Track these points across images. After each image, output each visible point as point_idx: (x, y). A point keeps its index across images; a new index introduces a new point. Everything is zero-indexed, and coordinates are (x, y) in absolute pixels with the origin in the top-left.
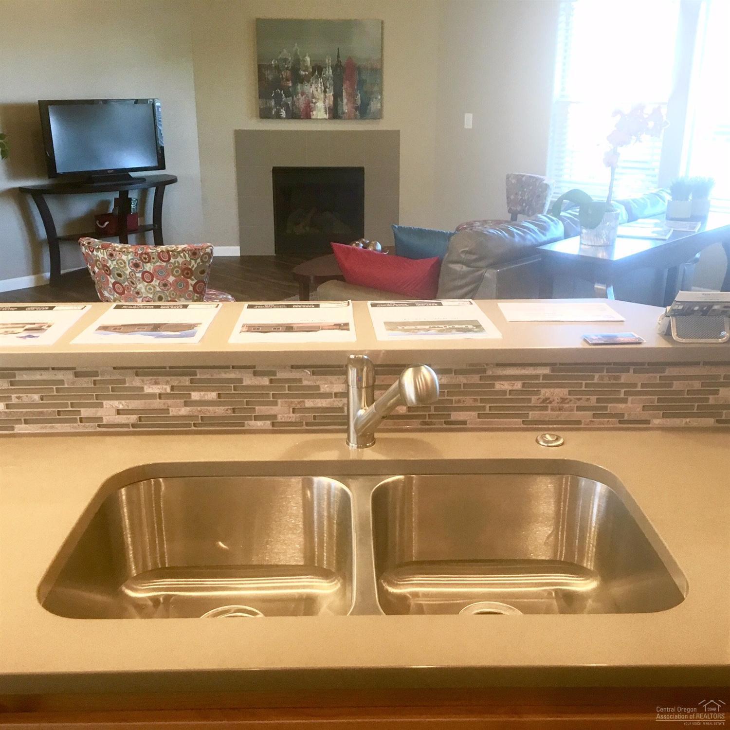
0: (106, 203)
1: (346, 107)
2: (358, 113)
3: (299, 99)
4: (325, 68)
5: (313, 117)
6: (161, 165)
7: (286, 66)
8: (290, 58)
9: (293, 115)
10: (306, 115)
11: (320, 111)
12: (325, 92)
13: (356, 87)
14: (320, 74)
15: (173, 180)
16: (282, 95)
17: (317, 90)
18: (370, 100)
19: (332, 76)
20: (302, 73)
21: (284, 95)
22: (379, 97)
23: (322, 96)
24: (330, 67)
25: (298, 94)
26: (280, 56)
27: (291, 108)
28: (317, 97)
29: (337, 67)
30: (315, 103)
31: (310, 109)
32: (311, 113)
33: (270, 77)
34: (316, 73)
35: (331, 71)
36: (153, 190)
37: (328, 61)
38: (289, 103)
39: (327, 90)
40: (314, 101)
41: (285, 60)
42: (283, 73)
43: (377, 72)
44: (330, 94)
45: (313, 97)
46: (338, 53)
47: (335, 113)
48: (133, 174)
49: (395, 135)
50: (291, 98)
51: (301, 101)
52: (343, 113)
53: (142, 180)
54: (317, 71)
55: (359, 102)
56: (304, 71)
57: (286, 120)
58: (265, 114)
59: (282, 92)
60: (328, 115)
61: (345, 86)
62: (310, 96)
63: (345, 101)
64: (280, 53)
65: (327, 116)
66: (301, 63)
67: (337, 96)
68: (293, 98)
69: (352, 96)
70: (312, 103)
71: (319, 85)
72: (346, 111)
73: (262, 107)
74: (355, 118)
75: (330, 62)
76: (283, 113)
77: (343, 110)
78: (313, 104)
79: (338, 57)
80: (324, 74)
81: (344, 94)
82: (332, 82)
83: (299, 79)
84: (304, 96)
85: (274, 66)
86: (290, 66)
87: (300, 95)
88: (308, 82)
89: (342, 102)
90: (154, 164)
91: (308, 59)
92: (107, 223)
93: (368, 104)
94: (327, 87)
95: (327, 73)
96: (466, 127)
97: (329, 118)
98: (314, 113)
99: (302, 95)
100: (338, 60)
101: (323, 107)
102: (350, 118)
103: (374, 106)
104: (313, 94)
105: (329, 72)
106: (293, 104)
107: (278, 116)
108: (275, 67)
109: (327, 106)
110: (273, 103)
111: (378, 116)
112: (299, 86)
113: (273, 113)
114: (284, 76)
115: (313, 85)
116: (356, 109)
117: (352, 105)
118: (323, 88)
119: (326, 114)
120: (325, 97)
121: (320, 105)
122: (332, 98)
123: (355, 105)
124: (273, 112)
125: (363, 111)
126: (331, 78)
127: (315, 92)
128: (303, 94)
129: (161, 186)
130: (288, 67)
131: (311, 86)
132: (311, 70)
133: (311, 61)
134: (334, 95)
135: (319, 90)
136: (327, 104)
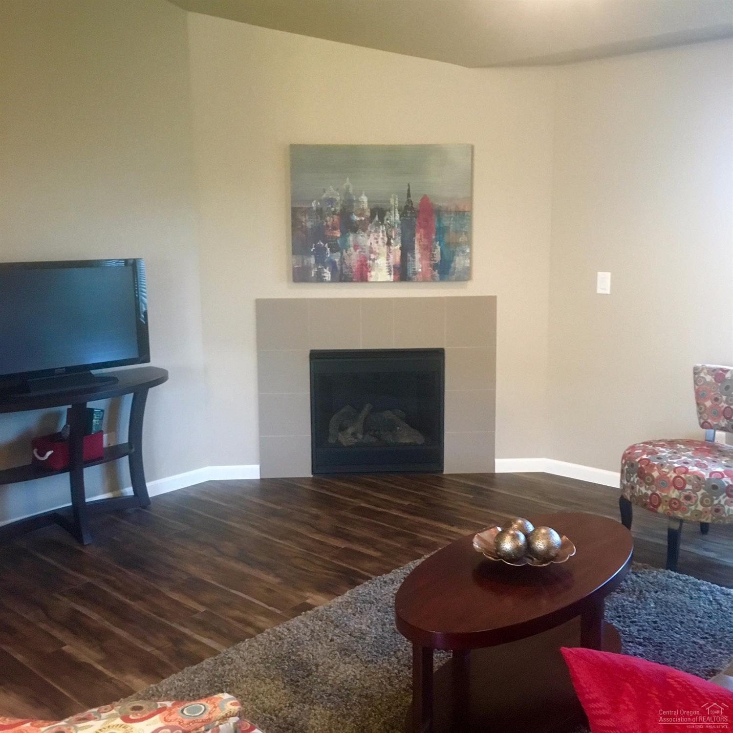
1: (418, 263)
2: (436, 273)
3: (350, 255)
4: (390, 211)
5: (371, 279)
6: (143, 354)
7: (333, 209)
8: (338, 199)
9: (342, 276)
10: (362, 275)
11: (381, 271)
12: (389, 244)
13: (434, 237)
14: (381, 219)
16: (326, 250)
17: (377, 242)
18: (453, 256)
19: (400, 222)
20: (356, 218)
21: (328, 249)
22: (468, 251)
23: (384, 249)
24: (397, 210)
25: (349, 246)
26: (324, 196)
27: (339, 267)
28: (377, 251)
29: (407, 210)
30: (374, 260)
31: (367, 268)
32: (369, 273)
33: (309, 225)
34: (377, 218)
35: (397, 215)
37: (394, 202)
38: (337, 260)
39: (392, 241)
40: (372, 256)
41: (331, 201)
42: (328, 218)
43: (463, 215)
44: (396, 248)
45: (371, 251)
47: (402, 273)
48: (95, 373)
49: (488, 304)
50: (339, 254)
51: (353, 257)
52: (415, 273)
53: (113, 380)
54: (377, 216)
55: (438, 258)
56: (360, 215)
57: (333, 285)
58: (300, 276)
59: (326, 245)
60: (392, 276)
61: (418, 236)
63: (418, 256)
64: (324, 191)
65: (391, 278)
66: (355, 204)
67: (407, 250)
68: (342, 253)
69: (428, 249)
70: (370, 259)
71: (381, 234)
72: (420, 270)
73: (296, 266)
74: (433, 279)
75: (397, 202)
76: (328, 275)
77: (414, 269)
78: (371, 262)
79: (409, 195)
80: (387, 220)
81: (417, 246)
82: (399, 230)
83: (350, 227)
84: (358, 251)
85: (314, 209)
86: (338, 208)
87: (352, 249)
88: (364, 230)
89: (414, 258)
90: (134, 355)
91: (364, 199)
92: (49, 453)
93: (452, 261)
94: (391, 237)
95: (392, 218)
96: (599, 291)
97: (394, 281)
98: (373, 273)
99: (355, 249)
100: (408, 200)
101: (386, 265)
102: (425, 280)
103: (460, 262)
104: (371, 247)
105: (395, 217)
106: (342, 259)
107: (320, 279)
108: (317, 210)
109: (392, 264)
110: (312, 260)
111: (465, 276)
112: (351, 237)
113: (313, 275)
114: (329, 223)
115: (371, 235)
116: (435, 267)
117: (429, 262)
118: (386, 239)
119: (390, 274)
120: (389, 251)
121: (382, 262)
122: (399, 253)
123: (433, 262)
124: (313, 273)
125: (444, 270)
126: (398, 225)
127: (375, 246)
128: (356, 247)
130: (335, 210)
131: (369, 236)
132: (368, 214)
133: (369, 202)
134: (401, 249)
135: (380, 242)
136: (392, 257)
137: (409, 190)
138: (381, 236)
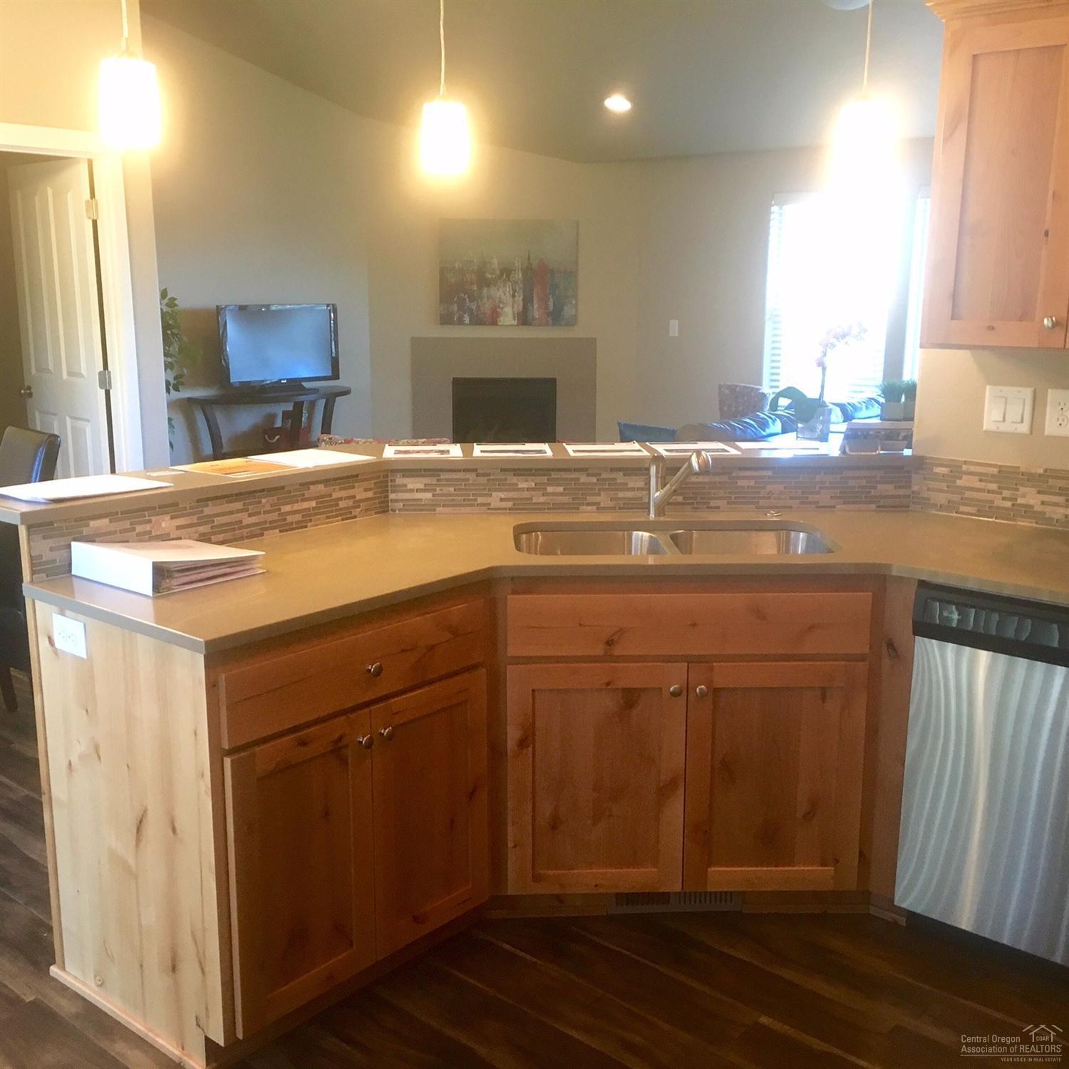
0: (272, 417)
1: (536, 312)
2: (549, 319)
3: (484, 304)
4: (514, 270)
5: (500, 323)
6: (335, 375)
7: (471, 269)
8: (475, 261)
9: (478, 321)
10: (493, 320)
11: (508, 317)
12: (514, 296)
13: (548, 291)
14: (508, 276)
15: (346, 392)
16: (466, 300)
17: (505, 295)
18: (563, 306)
19: (522, 279)
20: (489, 276)
22: (574, 302)
23: (511, 300)
24: (520, 271)
25: (483, 298)
26: (465, 258)
27: (475, 314)
28: (505, 302)
29: (528, 270)
30: (502, 308)
31: (497, 314)
32: (498, 319)
33: (452, 280)
34: (505, 276)
36: (321, 404)
37: (518, 264)
38: (474, 308)
39: (516, 294)
40: (501, 305)
41: (470, 262)
42: (467, 276)
43: (571, 275)
44: (519, 299)
45: (500, 302)
46: (529, 256)
47: (524, 319)
48: (306, 385)
49: (591, 343)
50: (476, 303)
51: (487, 307)
52: (534, 319)
53: (315, 390)
55: (551, 308)
56: (491, 274)
57: (470, 327)
58: (446, 320)
59: (466, 296)
61: (536, 290)
62: (497, 300)
63: (536, 306)
64: (465, 256)
65: (515, 322)
66: (488, 265)
67: (527, 301)
68: (478, 303)
69: (544, 301)
70: (499, 308)
71: (508, 288)
72: (537, 317)
73: (443, 312)
74: (547, 324)
75: (520, 264)
76: (467, 319)
77: (533, 316)
78: (500, 310)
79: (529, 259)
80: (513, 277)
81: (535, 298)
82: (521, 286)
83: (485, 283)
84: (490, 301)
85: (457, 268)
86: (476, 268)
87: (485, 299)
88: (495, 286)
89: (533, 307)
90: (330, 374)
91: (495, 261)
92: (277, 437)
93: (562, 310)
94: (516, 291)
95: (516, 276)
96: (671, 335)
97: (518, 325)
98: (501, 318)
99: (488, 300)
100: (529, 263)
101: (511, 312)
102: (541, 324)
103: (568, 311)
104: (500, 298)
105: (519, 275)
106: (478, 307)
107: (461, 322)
108: (459, 269)
109: (516, 312)
110: (455, 308)
111: (572, 322)
112: (485, 290)
113: (455, 319)
114: (469, 279)
115: (500, 289)
116: (549, 314)
117: (544, 311)
118: (512, 292)
119: (515, 320)
120: (514, 302)
121: (508, 310)
122: (521, 303)
123: (547, 311)
125: (556, 317)
126: (521, 281)
127: (503, 297)
128: (489, 297)
129: (331, 398)
130: (473, 270)
131: (498, 289)
132: (498, 273)
133: (498, 263)
134: (523, 300)
135: (508, 295)
136: (515, 309)
138: (508, 290)
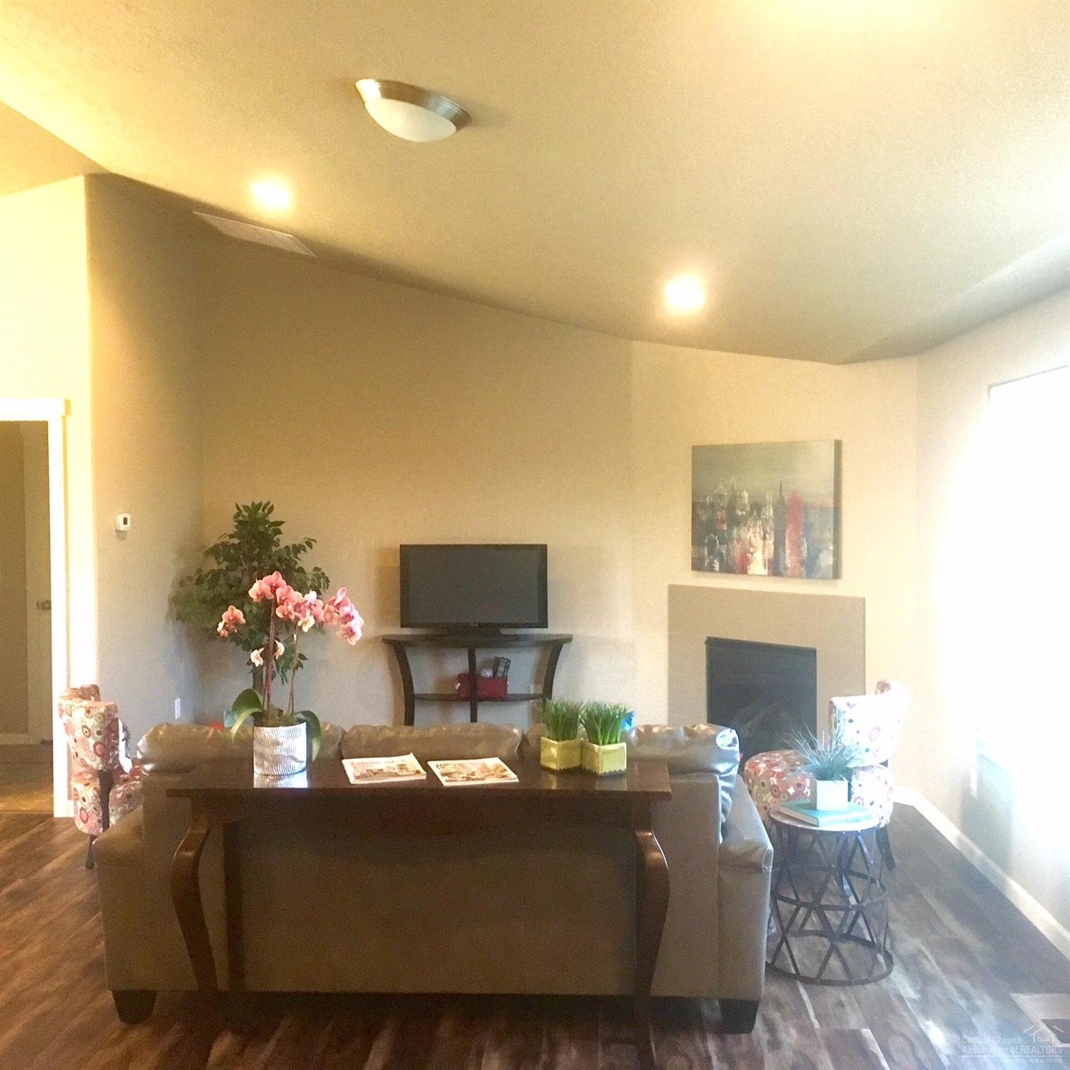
1: (789, 560)
2: (803, 569)
3: (734, 547)
4: (765, 506)
5: (750, 572)
6: (543, 623)
7: (721, 504)
8: (726, 494)
9: (727, 568)
10: (741, 568)
11: (758, 566)
12: (764, 538)
13: (801, 533)
14: (759, 514)
16: (715, 541)
17: (755, 536)
18: (818, 553)
19: (773, 517)
20: (739, 513)
21: (718, 541)
22: (831, 548)
23: (761, 544)
24: (771, 505)
25: (734, 539)
26: (716, 491)
27: (725, 559)
28: (755, 545)
29: (780, 505)
30: (752, 554)
31: (747, 561)
32: (748, 567)
33: (704, 518)
34: (755, 513)
35: (772, 510)
37: (769, 497)
38: (724, 552)
39: (767, 536)
40: (751, 550)
41: (721, 496)
42: (718, 513)
43: (827, 511)
44: (770, 542)
45: (751, 545)
47: (775, 568)
49: (858, 606)
50: (726, 546)
51: (737, 550)
52: (786, 568)
54: (755, 511)
55: (805, 554)
56: (742, 510)
57: (719, 574)
58: (698, 565)
59: (716, 537)
60: (767, 570)
61: (788, 531)
62: (747, 542)
63: (788, 551)
64: (716, 488)
65: (765, 572)
66: (738, 500)
67: (779, 545)
68: (728, 546)
69: (797, 545)
70: (750, 553)
71: (758, 528)
72: (790, 565)
73: (695, 556)
74: (800, 576)
75: (771, 497)
76: (717, 566)
77: (785, 564)
78: (750, 555)
79: (781, 491)
80: (764, 515)
81: (787, 541)
82: (772, 525)
83: (735, 521)
84: (740, 544)
85: (708, 503)
86: (726, 503)
87: (735, 541)
88: (745, 525)
89: (785, 553)
91: (746, 494)
93: (817, 557)
94: (767, 531)
95: (767, 514)
97: (768, 575)
98: (752, 566)
99: (738, 542)
100: (780, 495)
101: (762, 559)
102: (794, 576)
104: (750, 541)
105: (769, 512)
106: (728, 552)
107: (711, 569)
108: (710, 504)
109: (767, 558)
110: (706, 552)
111: (834, 575)
112: (735, 531)
113: (706, 565)
114: (719, 517)
115: (751, 530)
116: (802, 563)
117: (796, 558)
118: (762, 533)
119: (765, 568)
120: (764, 545)
121: (758, 556)
122: (772, 547)
123: (800, 558)
124: (706, 563)
125: (809, 568)
126: (772, 519)
127: (753, 539)
128: (739, 540)
130: (723, 506)
131: (749, 530)
132: (748, 509)
133: (749, 497)
134: (774, 543)
135: (758, 537)
136: (766, 553)
137: (781, 486)
138: (758, 530)
